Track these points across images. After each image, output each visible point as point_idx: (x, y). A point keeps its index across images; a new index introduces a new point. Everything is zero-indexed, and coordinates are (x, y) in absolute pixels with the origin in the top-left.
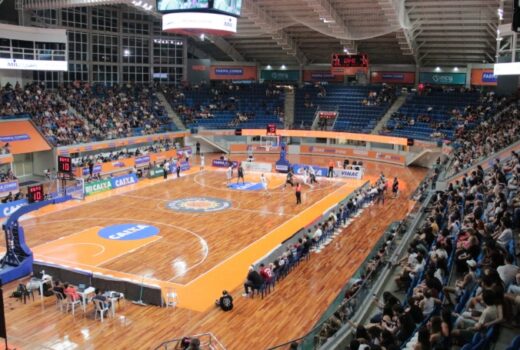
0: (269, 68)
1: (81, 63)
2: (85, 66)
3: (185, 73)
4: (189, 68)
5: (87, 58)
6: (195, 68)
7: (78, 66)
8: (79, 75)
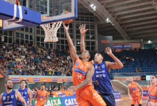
0: (149, 42)
1: (29, 34)
2: (31, 37)
3: (97, 44)
4: (99, 42)
5: (33, 32)
6: (102, 41)
7: (27, 36)
8: (27, 42)
